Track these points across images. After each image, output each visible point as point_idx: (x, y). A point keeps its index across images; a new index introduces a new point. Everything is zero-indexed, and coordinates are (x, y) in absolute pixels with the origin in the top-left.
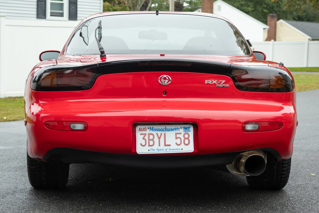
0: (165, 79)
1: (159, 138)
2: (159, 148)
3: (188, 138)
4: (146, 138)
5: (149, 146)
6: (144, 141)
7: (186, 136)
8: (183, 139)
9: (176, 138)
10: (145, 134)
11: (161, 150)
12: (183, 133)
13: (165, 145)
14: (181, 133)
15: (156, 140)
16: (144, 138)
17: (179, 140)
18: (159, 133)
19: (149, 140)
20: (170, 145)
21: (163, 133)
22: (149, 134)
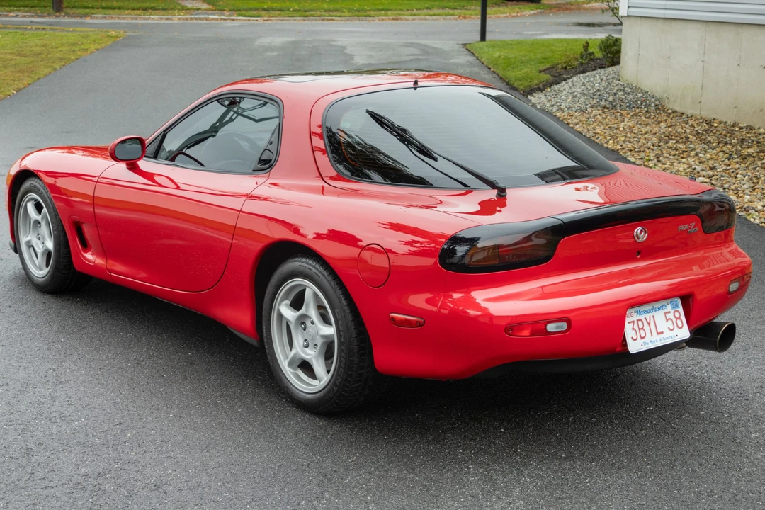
0: (641, 235)
1: (649, 324)
2: (653, 339)
3: (679, 318)
4: (636, 327)
5: (642, 338)
6: (634, 332)
7: (677, 315)
8: (674, 320)
9: (667, 320)
10: (633, 322)
11: (654, 342)
12: (672, 311)
13: (658, 333)
14: (669, 312)
15: (646, 327)
16: (633, 329)
17: (670, 321)
18: (647, 316)
19: (640, 329)
20: (662, 333)
21: (651, 315)
22: (638, 321)
